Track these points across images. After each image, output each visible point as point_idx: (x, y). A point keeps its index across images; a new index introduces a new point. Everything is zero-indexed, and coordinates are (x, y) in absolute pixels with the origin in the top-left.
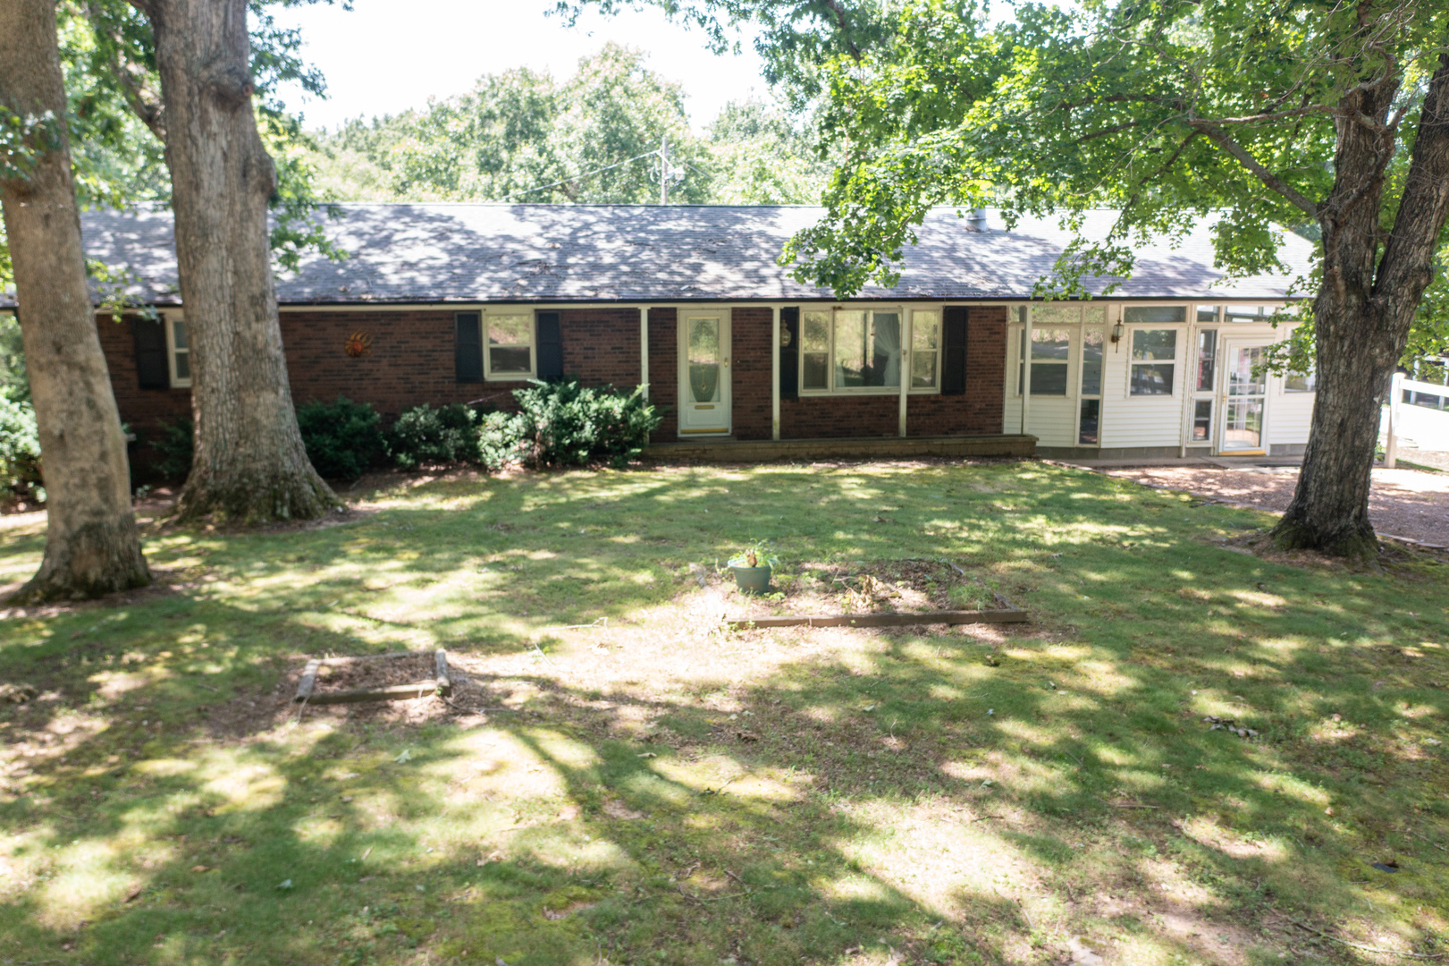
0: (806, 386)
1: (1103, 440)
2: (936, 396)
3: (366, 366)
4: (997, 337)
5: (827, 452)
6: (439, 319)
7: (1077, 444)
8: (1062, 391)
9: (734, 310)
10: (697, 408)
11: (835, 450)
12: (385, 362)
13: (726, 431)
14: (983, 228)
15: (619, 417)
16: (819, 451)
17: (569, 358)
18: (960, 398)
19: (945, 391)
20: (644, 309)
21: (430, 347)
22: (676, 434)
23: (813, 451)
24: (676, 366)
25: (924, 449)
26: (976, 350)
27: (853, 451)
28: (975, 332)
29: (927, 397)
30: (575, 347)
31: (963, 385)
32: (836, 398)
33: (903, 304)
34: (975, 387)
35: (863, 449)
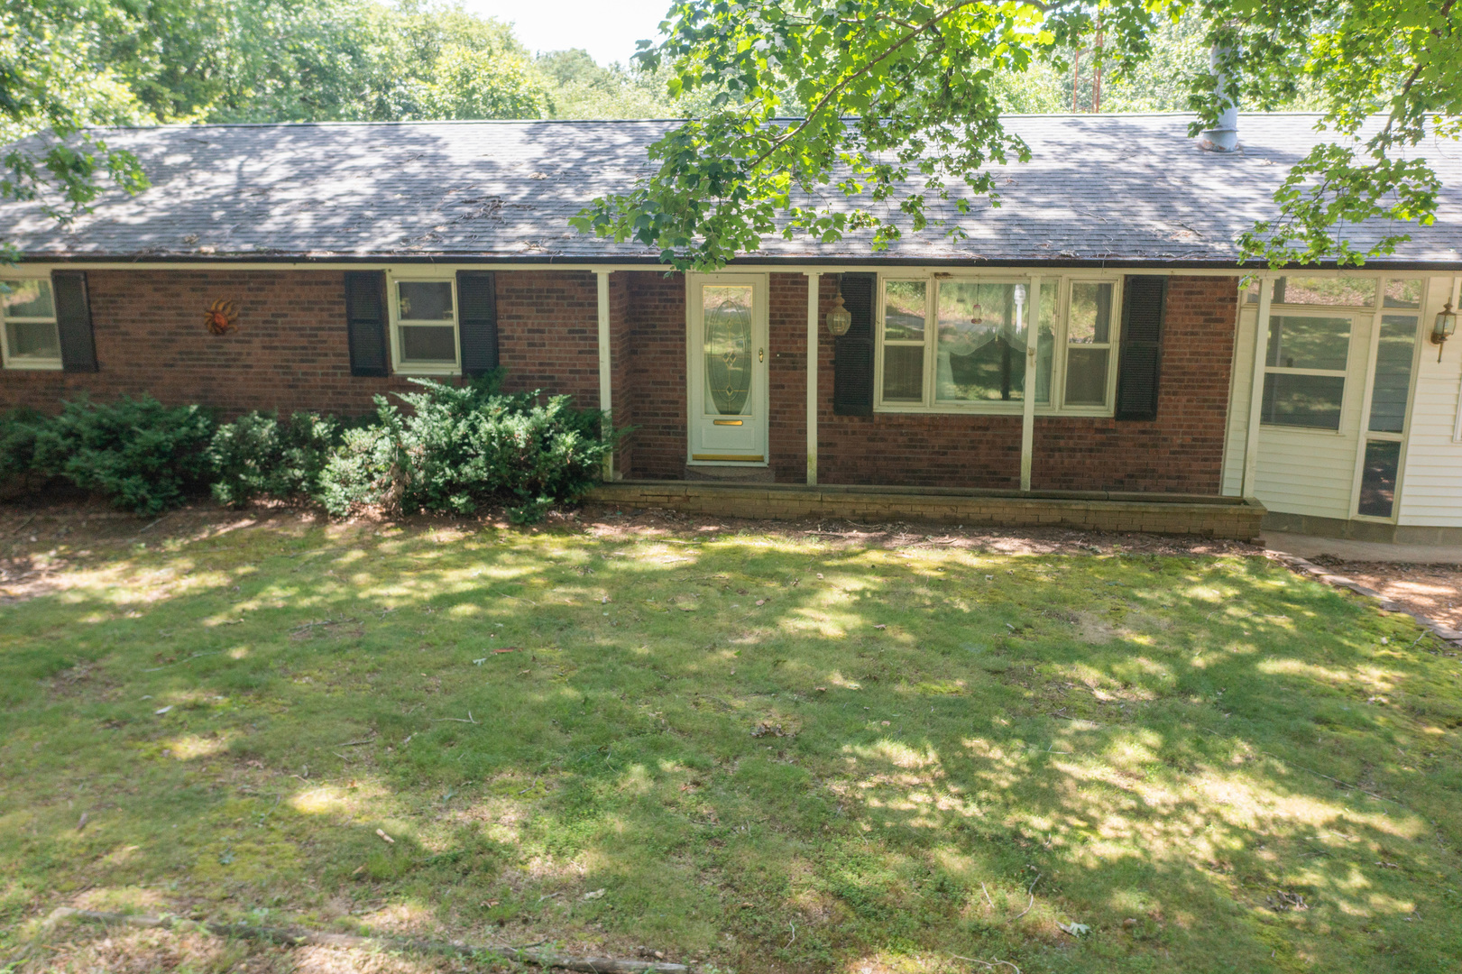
0: (888, 395)
1: (1403, 511)
2: (1105, 420)
3: (232, 348)
4: (1219, 327)
5: (885, 512)
6: (326, 283)
7: (1354, 514)
8: (1330, 421)
9: (773, 275)
10: (716, 422)
11: (899, 508)
12: (257, 342)
13: (761, 459)
14: (1229, 144)
15: (522, 445)
16: (873, 509)
17: (507, 344)
18: (1148, 425)
19: (1121, 414)
20: (603, 273)
21: (315, 324)
22: (683, 459)
23: (861, 509)
24: (684, 359)
25: (1054, 515)
26: (1178, 349)
27: (930, 512)
28: (1177, 317)
29: (1089, 423)
30: (516, 327)
31: (1154, 406)
32: (933, 417)
33: (1029, 271)
34: (1174, 410)
35: (947, 510)
